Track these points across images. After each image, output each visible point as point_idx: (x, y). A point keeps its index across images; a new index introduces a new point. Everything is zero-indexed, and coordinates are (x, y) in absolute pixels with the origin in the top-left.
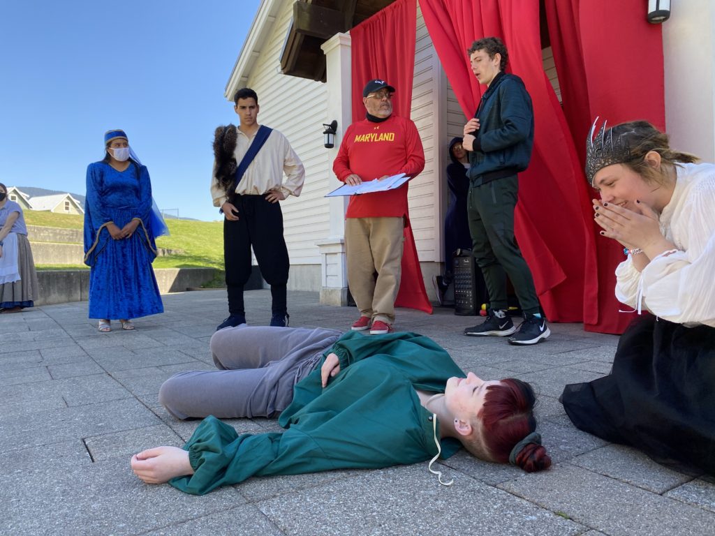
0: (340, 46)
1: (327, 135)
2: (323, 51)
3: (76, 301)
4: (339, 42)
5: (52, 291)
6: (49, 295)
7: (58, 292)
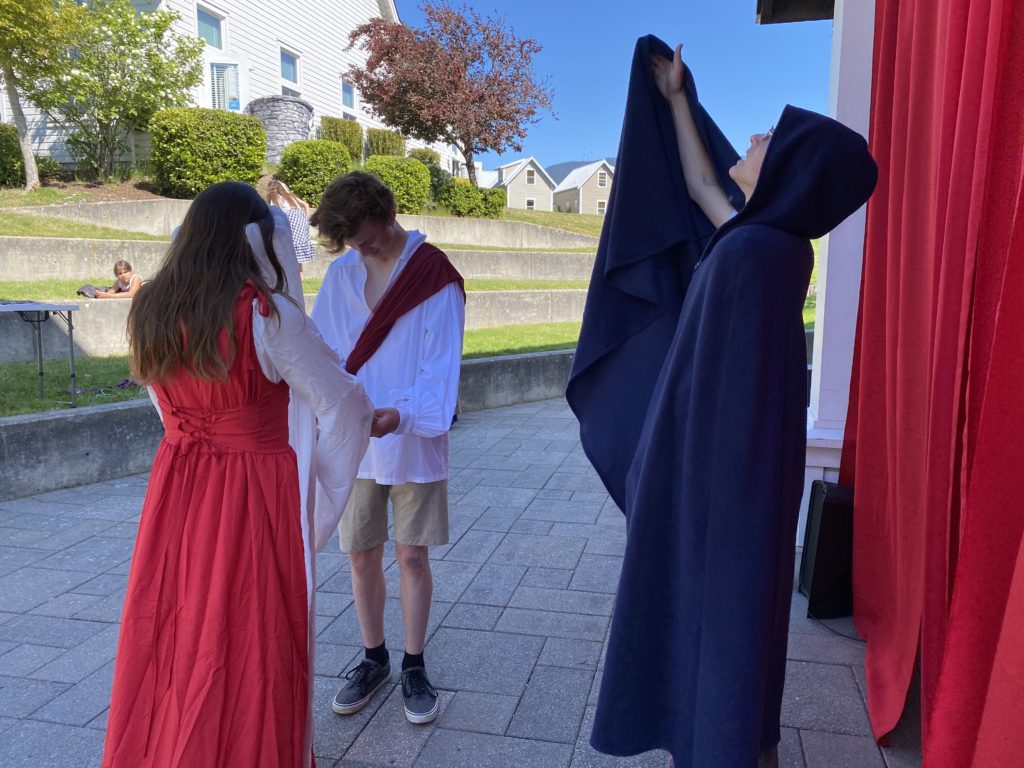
5: (534, 383)
6: (529, 389)
7: (545, 384)
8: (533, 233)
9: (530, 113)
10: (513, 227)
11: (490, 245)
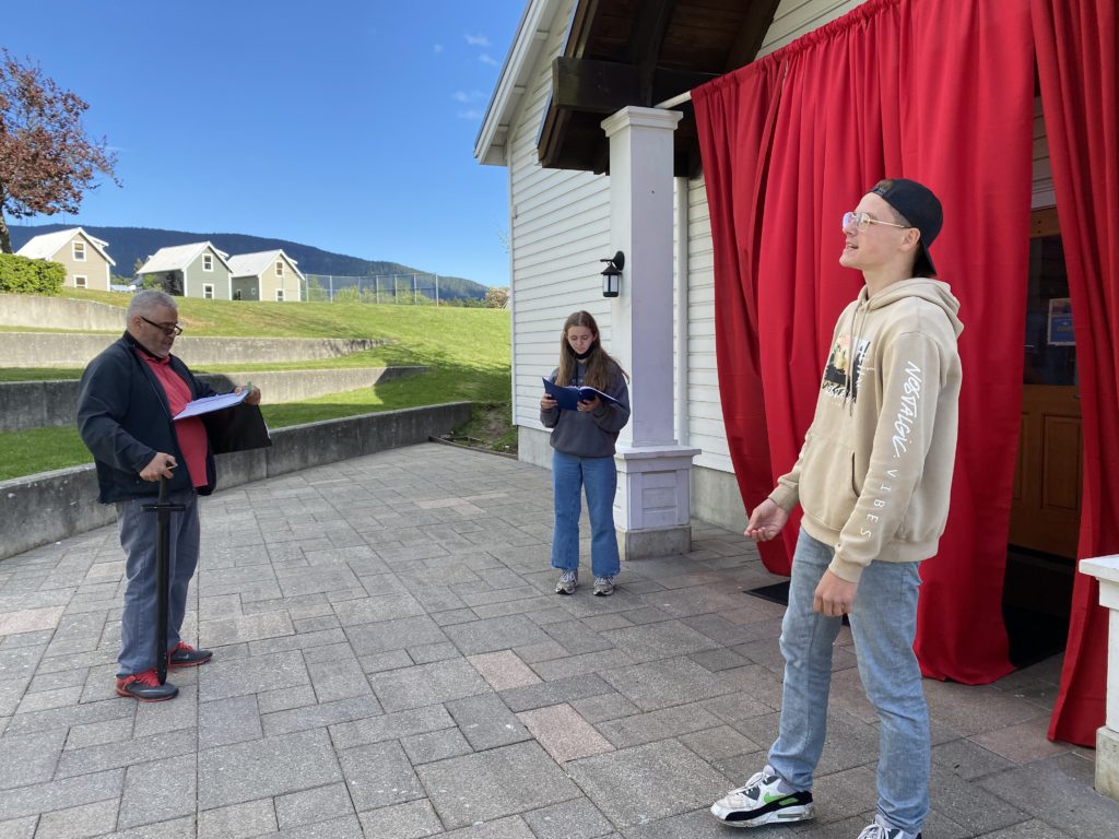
0: (629, 129)
1: (607, 277)
2: (604, 132)
3: (261, 479)
4: (628, 122)
8: (104, 313)
9: (86, 176)
10: (78, 306)
11: (51, 326)
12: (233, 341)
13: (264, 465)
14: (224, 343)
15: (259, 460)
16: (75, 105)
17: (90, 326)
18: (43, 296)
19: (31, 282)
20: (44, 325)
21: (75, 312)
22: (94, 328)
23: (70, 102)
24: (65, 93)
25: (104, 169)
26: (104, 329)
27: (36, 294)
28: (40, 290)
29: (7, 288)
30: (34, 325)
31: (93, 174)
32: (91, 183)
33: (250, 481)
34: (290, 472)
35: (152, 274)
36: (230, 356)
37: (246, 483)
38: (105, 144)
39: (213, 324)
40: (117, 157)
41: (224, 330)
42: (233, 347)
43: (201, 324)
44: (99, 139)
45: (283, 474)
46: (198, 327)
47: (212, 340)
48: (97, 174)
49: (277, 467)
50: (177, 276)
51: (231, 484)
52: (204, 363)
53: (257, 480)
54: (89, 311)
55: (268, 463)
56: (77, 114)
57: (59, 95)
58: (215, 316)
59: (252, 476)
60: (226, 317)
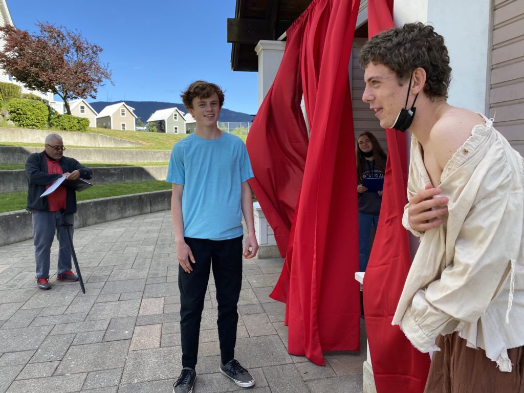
2: (256, 53)
3: (147, 213)
5: (127, 209)
7: (132, 209)
8: (105, 140)
9: (99, 81)
10: (94, 136)
11: (82, 145)
12: (160, 152)
13: (149, 207)
14: (155, 152)
15: (146, 205)
16: (96, 50)
17: (99, 145)
18: (80, 132)
19: (75, 126)
20: (79, 145)
21: (93, 139)
22: (101, 146)
23: (95, 48)
24: (93, 45)
25: (107, 77)
26: (105, 146)
27: (77, 132)
28: (79, 130)
29: (65, 129)
30: (75, 145)
31: (102, 80)
32: (102, 83)
33: (141, 214)
34: (163, 210)
35: (152, 122)
36: (158, 159)
37: (139, 215)
38: (108, 66)
39: (154, 144)
40: (112, 72)
41: (157, 147)
42: (160, 154)
43: (148, 144)
44: (106, 65)
45: (158, 211)
46: (146, 145)
47: (150, 151)
48: (103, 79)
49: (155, 208)
50: (163, 123)
51: (131, 215)
52: (146, 161)
53: (145, 214)
54: (99, 139)
55: (151, 206)
56: (97, 54)
57: (90, 47)
58: (157, 140)
59: (143, 212)
60: (162, 141)
